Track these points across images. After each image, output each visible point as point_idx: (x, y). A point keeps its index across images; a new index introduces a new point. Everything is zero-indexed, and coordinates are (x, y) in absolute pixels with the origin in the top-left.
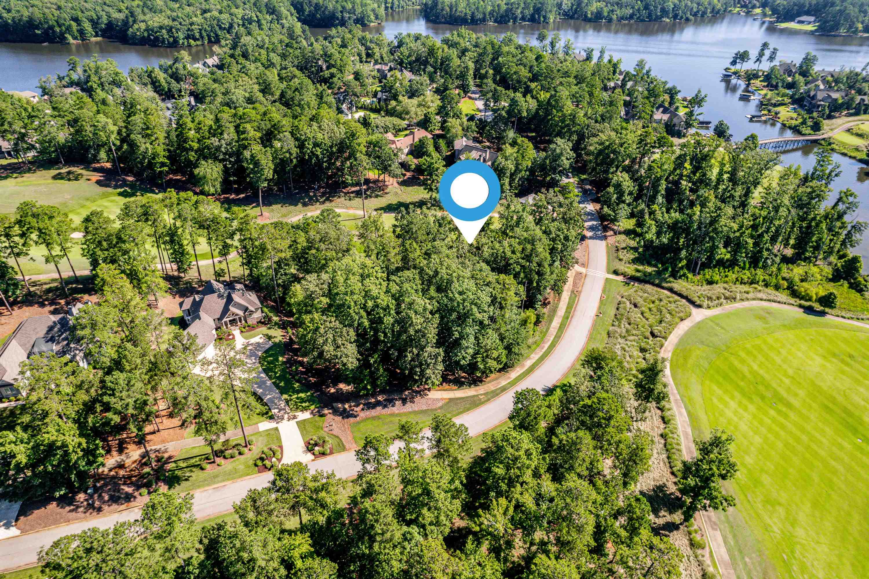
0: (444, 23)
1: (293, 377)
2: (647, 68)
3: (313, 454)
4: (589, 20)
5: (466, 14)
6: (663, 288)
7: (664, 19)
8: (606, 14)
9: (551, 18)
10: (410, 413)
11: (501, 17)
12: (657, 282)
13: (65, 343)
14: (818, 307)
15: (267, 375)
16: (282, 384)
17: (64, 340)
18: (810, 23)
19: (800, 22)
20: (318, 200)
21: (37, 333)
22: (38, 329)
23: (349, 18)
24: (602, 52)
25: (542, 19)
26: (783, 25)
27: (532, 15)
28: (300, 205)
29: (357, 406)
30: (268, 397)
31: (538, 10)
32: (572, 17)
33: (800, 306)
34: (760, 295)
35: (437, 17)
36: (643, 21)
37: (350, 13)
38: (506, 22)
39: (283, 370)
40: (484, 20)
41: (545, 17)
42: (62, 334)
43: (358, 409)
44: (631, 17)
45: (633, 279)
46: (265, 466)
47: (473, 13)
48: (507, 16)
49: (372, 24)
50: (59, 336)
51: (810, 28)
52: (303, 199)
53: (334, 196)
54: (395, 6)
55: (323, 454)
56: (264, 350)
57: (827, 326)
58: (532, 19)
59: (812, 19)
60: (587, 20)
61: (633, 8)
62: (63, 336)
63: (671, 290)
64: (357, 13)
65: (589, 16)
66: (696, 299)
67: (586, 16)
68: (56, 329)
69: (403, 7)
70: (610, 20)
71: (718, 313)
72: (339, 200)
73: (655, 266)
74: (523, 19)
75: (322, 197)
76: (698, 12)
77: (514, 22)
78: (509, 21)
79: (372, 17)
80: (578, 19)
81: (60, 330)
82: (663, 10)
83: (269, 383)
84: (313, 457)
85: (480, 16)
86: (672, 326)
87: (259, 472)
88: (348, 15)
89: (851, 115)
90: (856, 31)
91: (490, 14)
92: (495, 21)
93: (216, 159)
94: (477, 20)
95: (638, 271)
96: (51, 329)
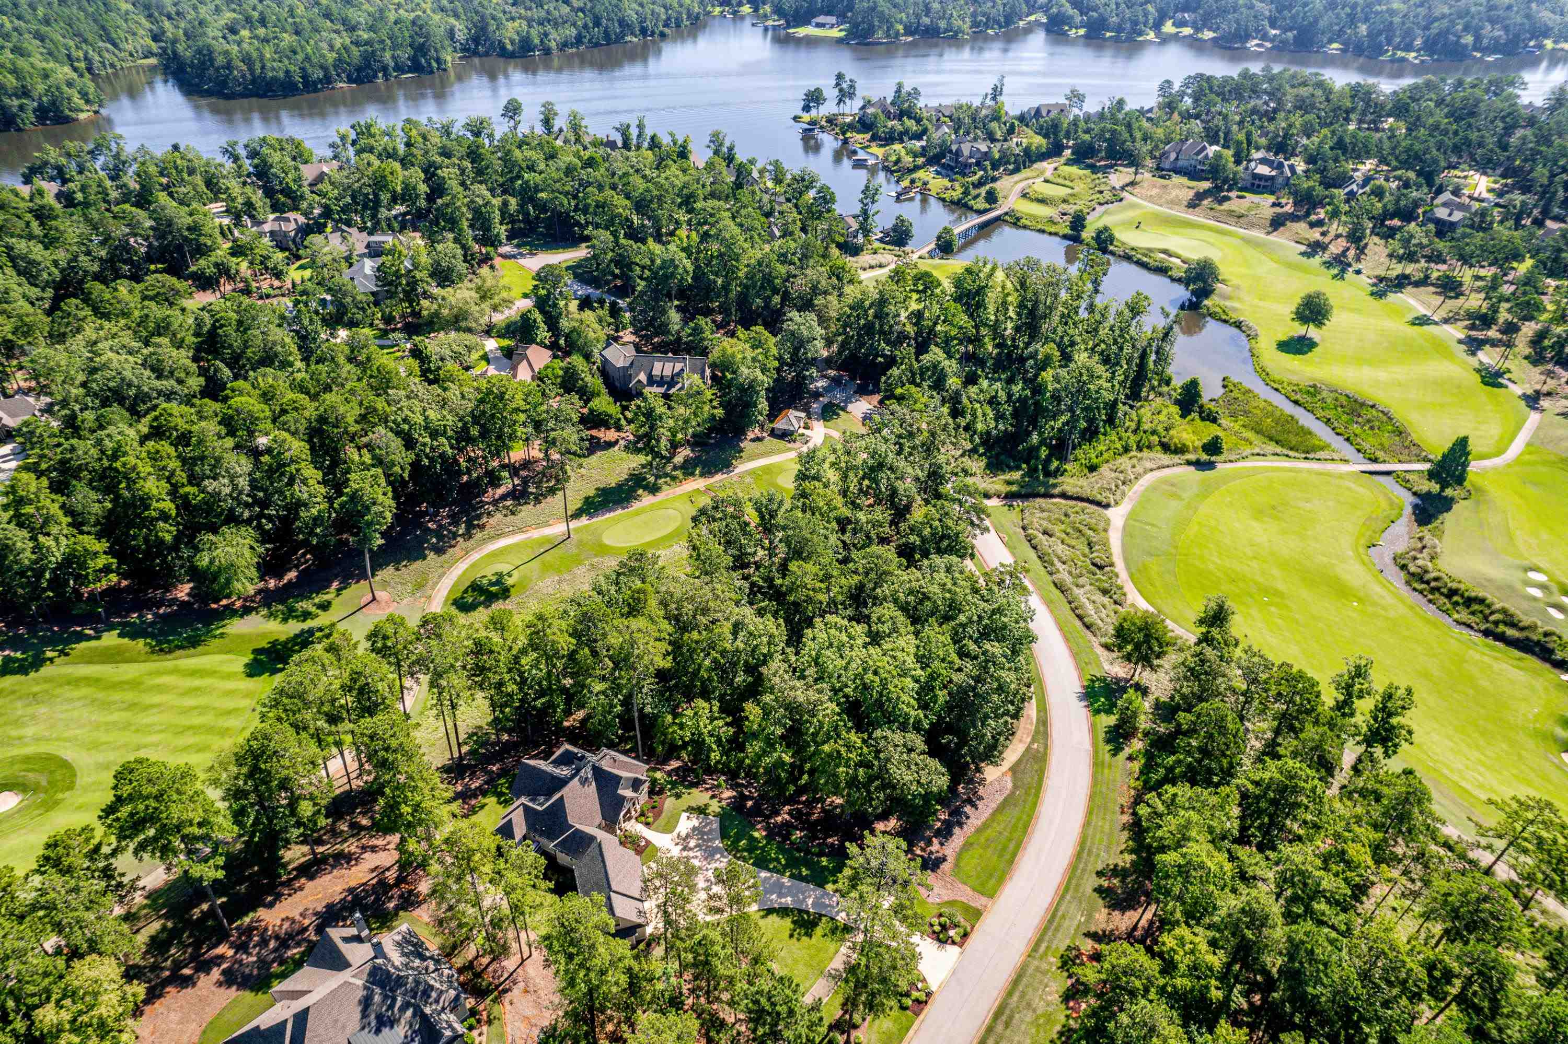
0: (243, 96)
1: (808, 852)
2: (727, 143)
3: (954, 943)
4: (512, 56)
5: (287, 72)
6: (1052, 496)
7: (628, 38)
8: (537, 41)
9: (448, 57)
10: (994, 814)
11: (359, 70)
12: (1042, 490)
13: (409, 1013)
14: (1204, 457)
15: (769, 870)
16: (805, 872)
17: (403, 1009)
18: (832, 26)
19: (819, 25)
20: (455, 535)
21: (344, 1027)
22: (342, 1019)
23: (21, 108)
24: (641, 127)
25: (435, 65)
26: (802, 31)
27: (414, 59)
28: (431, 555)
29: (929, 843)
30: (810, 901)
31: (421, 50)
32: (475, 53)
33: (1189, 463)
34: (1149, 465)
35: (224, 83)
36: (597, 45)
37: (18, 97)
38: (371, 79)
39: (781, 849)
40: (328, 80)
41: (438, 60)
42: (394, 1000)
43: (935, 846)
44: (579, 40)
45: (1010, 496)
46: (917, 1001)
47: (303, 69)
48: (368, 66)
49: (82, 116)
50: (391, 1007)
51: (836, 33)
52: (427, 541)
53: (479, 517)
54: (96, 64)
55: (965, 935)
56: (717, 833)
57: (1226, 479)
58: (416, 67)
59: (832, 20)
60: (504, 54)
61: (574, 24)
62: (399, 1003)
63: (1064, 496)
64: (35, 95)
65: (509, 47)
66: (1099, 498)
67: (503, 48)
68: (377, 998)
69: (112, 65)
70: (547, 52)
71: (1129, 507)
72: (493, 521)
73: (1018, 468)
74: (399, 68)
75: (456, 523)
76: (669, 19)
77: (386, 76)
78: (375, 76)
79: (77, 100)
80: (487, 54)
81: (386, 997)
82: (622, 22)
83: (785, 880)
84: (956, 949)
85: (320, 74)
86: (1105, 544)
87: (917, 1014)
88: (16, 102)
89: (1013, 172)
90: (897, 34)
91: (335, 66)
92: (350, 80)
93: (232, 519)
94: (315, 83)
95: (1009, 483)
96: (366, 1003)
